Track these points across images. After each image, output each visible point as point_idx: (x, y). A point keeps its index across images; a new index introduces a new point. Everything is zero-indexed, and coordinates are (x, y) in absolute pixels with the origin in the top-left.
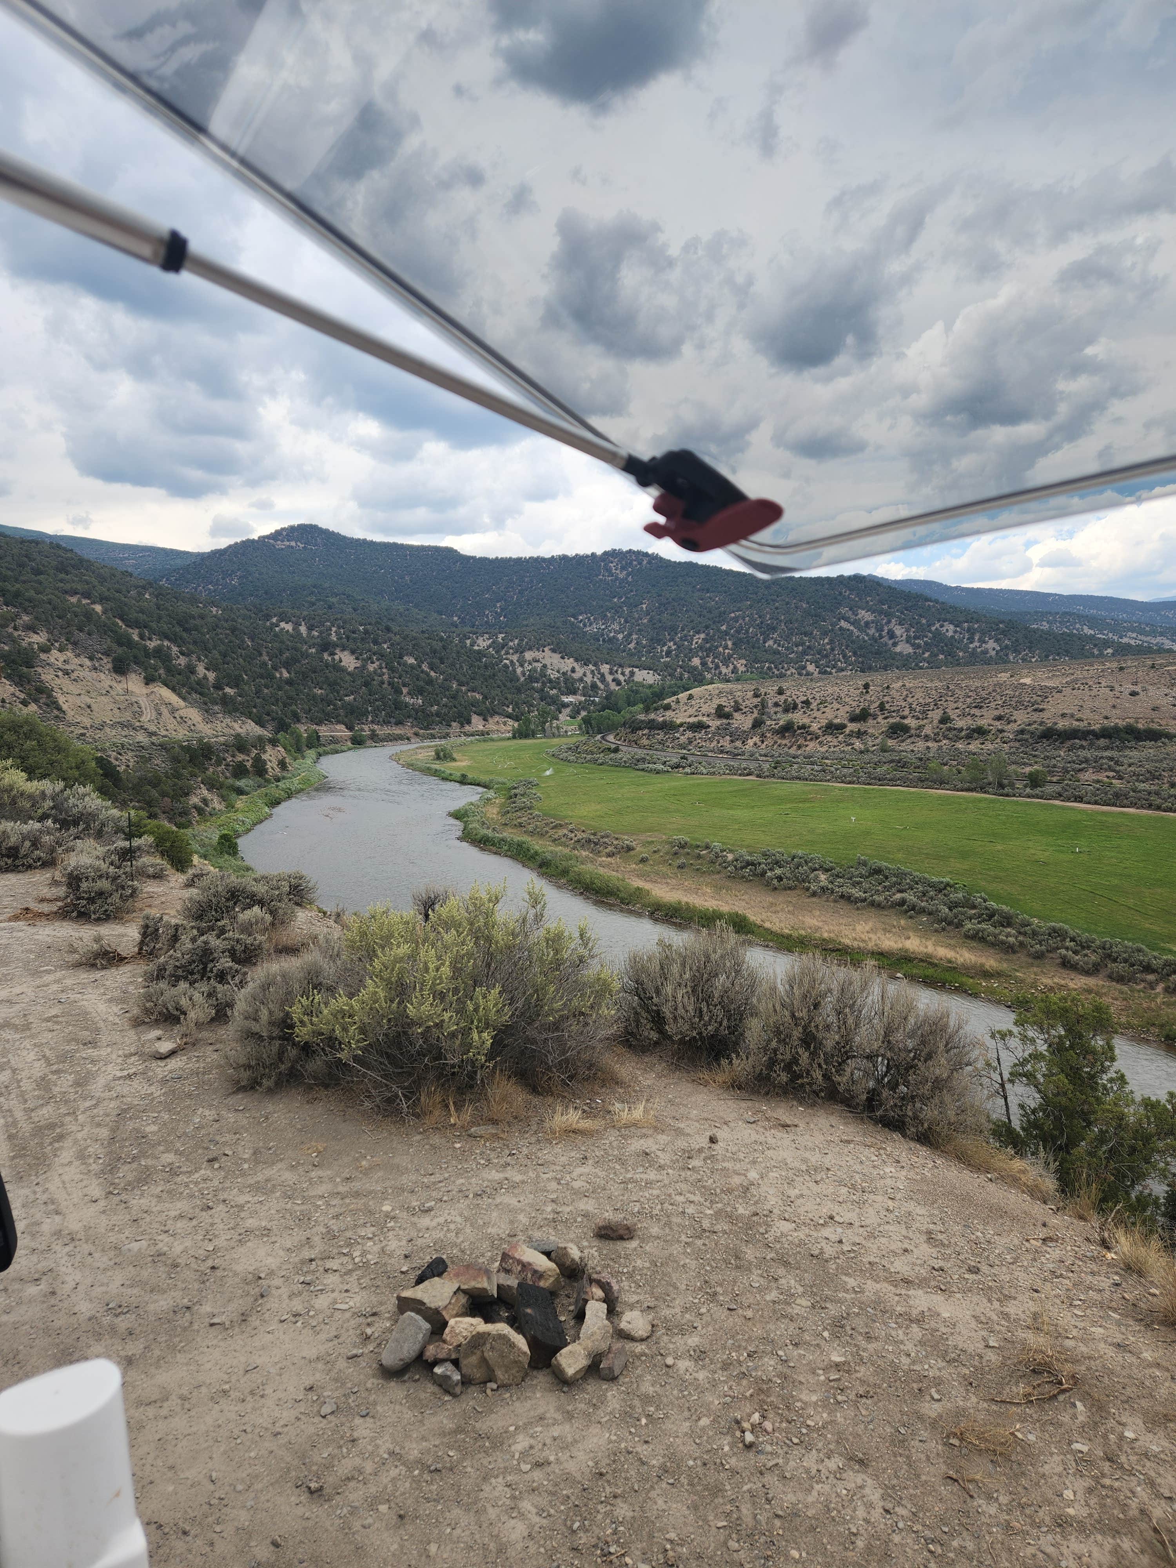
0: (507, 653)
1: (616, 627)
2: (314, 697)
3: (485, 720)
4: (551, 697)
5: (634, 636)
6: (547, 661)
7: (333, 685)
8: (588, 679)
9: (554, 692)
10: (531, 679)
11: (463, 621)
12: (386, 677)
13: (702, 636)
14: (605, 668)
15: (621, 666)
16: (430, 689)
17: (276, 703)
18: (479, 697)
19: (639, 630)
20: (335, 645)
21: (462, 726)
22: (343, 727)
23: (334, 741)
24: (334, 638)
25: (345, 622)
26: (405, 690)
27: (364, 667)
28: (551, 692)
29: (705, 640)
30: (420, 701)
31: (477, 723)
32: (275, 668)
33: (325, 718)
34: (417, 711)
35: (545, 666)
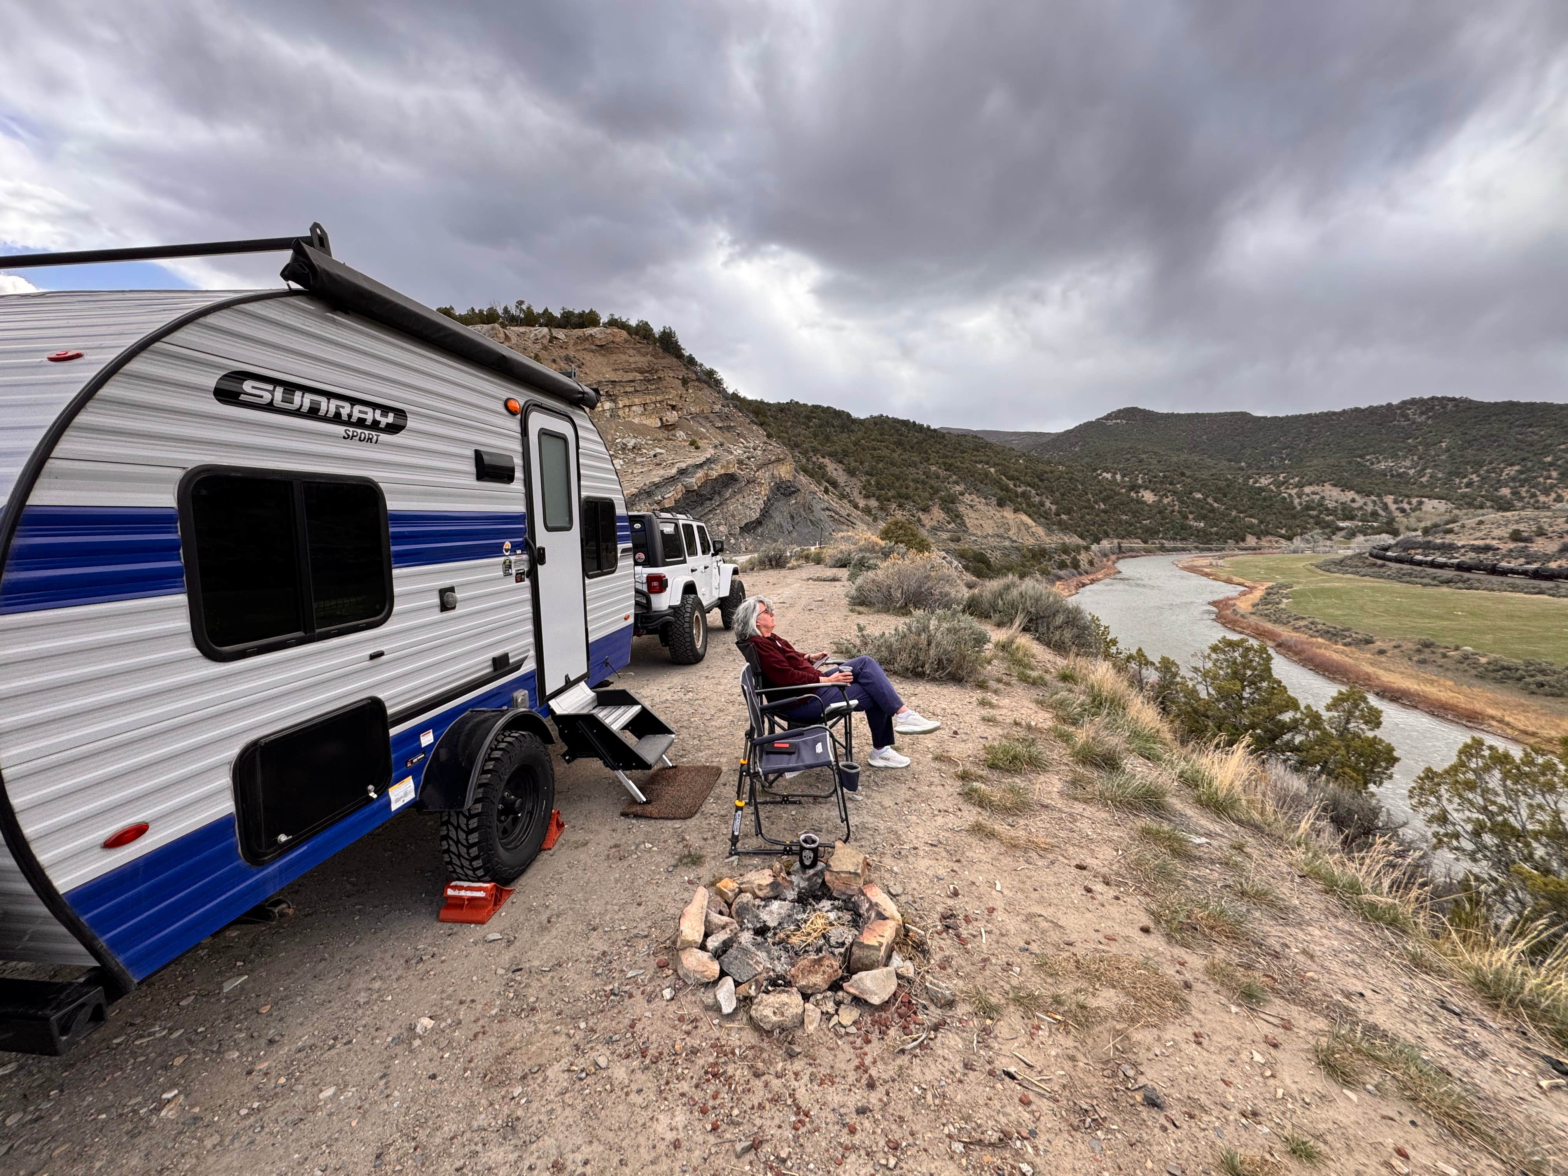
0: (1287, 488)
1: (1408, 463)
2: (1120, 521)
3: (1259, 538)
4: (1326, 522)
5: (1429, 471)
6: (1327, 494)
7: (1135, 514)
8: (1370, 508)
9: (1331, 518)
10: (1308, 508)
11: (1249, 466)
12: (1176, 508)
13: (1517, 468)
14: (1389, 499)
15: (1407, 496)
16: (1211, 515)
17: (1093, 525)
18: (1255, 521)
19: (1435, 466)
20: (1140, 487)
21: (1237, 542)
22: (1139, 541)
23: (1132, 550)
24: (1140, 482)
25: (1149, 471)
26: (1191, 516)
27: (1160, 501)
28: (1327, 518)
29: (1520, 472)
30: (1202, 525)
31: (1251, 541)
32: (1096, 502)
33: (1128, 535)
34: (1199, 531)
35: (1323, 498)
